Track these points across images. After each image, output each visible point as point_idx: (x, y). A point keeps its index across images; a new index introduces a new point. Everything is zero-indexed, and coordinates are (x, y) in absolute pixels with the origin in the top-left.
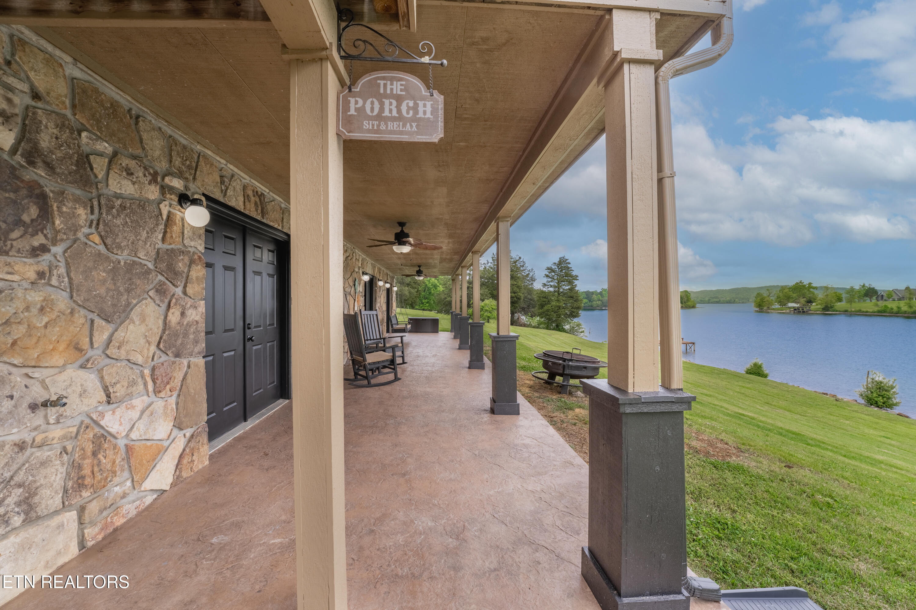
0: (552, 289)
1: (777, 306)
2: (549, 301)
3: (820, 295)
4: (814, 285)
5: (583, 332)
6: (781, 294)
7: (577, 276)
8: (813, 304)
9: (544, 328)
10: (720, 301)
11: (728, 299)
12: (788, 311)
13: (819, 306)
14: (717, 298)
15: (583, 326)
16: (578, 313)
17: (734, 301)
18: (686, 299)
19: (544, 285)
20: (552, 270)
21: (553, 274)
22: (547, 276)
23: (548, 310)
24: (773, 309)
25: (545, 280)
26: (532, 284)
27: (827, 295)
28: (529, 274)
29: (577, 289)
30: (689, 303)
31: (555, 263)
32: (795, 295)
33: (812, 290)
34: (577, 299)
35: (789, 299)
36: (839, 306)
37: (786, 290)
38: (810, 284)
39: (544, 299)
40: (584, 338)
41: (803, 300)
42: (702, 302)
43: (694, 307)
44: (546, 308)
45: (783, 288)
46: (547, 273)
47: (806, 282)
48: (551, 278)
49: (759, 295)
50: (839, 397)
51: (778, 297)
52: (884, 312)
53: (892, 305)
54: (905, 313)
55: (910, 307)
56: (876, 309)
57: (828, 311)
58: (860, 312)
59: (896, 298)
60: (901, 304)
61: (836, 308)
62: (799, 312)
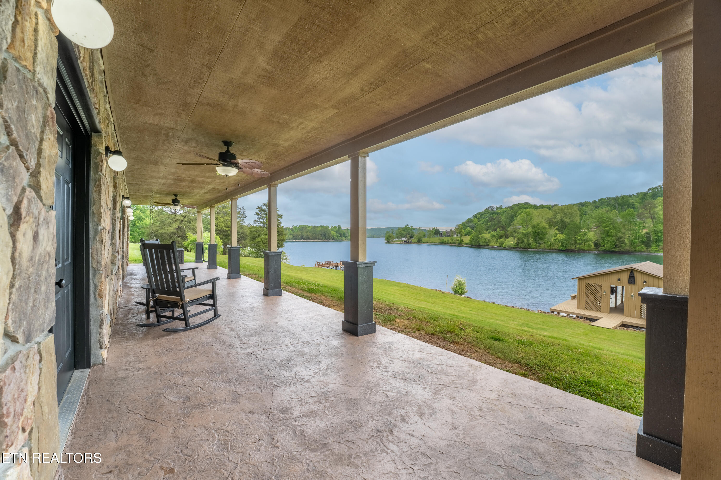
0: (261, 225)
1: (396, 240)
2: (259, 235)
3: (416, 233)
4: (413, 227)
5: (286, 259)
6: (398, 233)
7: (282, 216)
8: (414, 238)
9: (254, 257)
11: (370, 235)
12: (402, 242)
13: (416, 240)
15: (286, 255)
16: (282, 244)
17: (374, 236)
18: (347, 234)
19: (255, 221)
20: (262, 209)
21: (263, 212)
22: (258, 214)
23: (258, 242)
24: (395, 241)
25: (256, 217)
26: (243, 220)
27: (419, 233)
28: (240, 211)
29: (282, 225)
31: (264, 204)
32: (405, 233)
33: (412, 230)
34: (282, 233)
35: (402, 235)
36: (425, 239)
37: (401, 230)
38: (412, 226)
39: (256, 233)
40: (287, 263)
41: (408, 236)
44: (257, 240)
45: (399, 228)
46: (258, 212)
47: (410, 226)
48: (261, 216)
49: (387, 232)
50: (443, 291)
51: (397, 234)
52: (443, 243)
53: (446, 239)
54: (450, 243)
55: (452, 240)
56: (440, 241)
57: (419, 242)
58: (433, 243)
59: (447, 235)
60: (449, 238)
61: (423, 241)
62: (407, 243)
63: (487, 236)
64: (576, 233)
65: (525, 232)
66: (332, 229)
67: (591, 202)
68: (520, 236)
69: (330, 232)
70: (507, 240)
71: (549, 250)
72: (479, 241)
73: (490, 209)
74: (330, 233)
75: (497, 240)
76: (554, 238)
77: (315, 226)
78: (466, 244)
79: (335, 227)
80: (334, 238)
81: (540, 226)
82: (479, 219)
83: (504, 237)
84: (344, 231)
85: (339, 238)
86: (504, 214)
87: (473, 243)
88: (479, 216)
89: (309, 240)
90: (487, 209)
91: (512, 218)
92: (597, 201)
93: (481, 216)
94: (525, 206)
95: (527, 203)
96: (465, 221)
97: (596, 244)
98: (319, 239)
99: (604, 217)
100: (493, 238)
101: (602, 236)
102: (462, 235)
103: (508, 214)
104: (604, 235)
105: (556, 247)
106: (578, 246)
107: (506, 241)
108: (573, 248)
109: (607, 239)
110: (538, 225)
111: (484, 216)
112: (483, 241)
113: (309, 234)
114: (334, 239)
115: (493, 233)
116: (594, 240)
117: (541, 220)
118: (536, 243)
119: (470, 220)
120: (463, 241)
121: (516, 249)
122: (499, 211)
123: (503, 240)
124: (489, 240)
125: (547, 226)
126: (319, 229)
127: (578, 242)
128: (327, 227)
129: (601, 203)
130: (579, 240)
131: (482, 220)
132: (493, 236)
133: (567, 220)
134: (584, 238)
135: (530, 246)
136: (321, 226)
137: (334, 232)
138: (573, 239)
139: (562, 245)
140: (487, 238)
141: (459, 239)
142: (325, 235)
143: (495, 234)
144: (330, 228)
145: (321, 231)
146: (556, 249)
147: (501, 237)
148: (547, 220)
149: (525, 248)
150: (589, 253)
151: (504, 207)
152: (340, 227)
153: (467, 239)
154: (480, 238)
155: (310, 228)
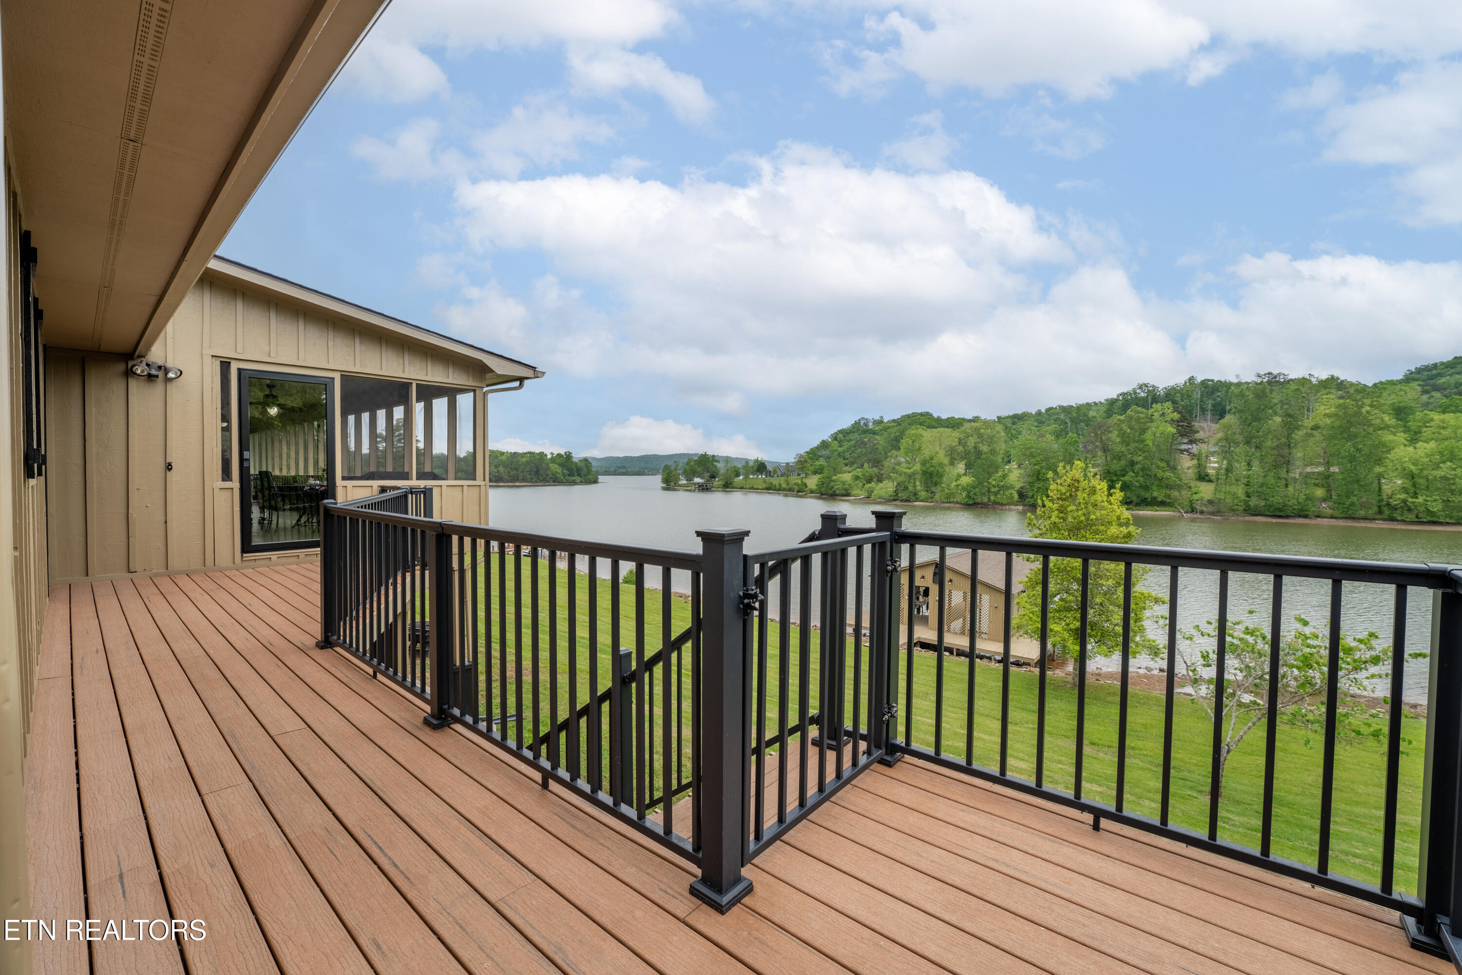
1: (684, 482)
3: (722, 468)
6: (688, 467)
8: (717, 479)
10: (627, 472)
11: (636, 469)
12: (693, 488)
13: (720, 483)
14: (624, 467)
17: (644, 472)
18: (586, 471)
24: (680, 486)
27: (728, 469)
30: (590, 477)
32: (700, 468)
33: (715, 463)
35: (695, 472)
36: (737, 482)
37: (692, 463)
38: (714, 455)
41: (707, 475)
42: (607, 473)
43: (595, 482)
49: (669, 465)
51: (685, 470)
52: (770, 489)
53: (775, 481)
54: (784, 490)
55: (788, 484)
56: (764, 486)
57: (728, 487)
58: (753, 489)
59: (780, 474)
60: (782, 480)
61: (735, 484)
62: (703, 490)
63: (846, 477)
64: (990, 475)
65: (909, 471)
66: (553, 460)
67: (1034, 413)
68: (901, 479)
69: (547, 464)
70: (881, 484)
71: (947, 505)
72: (833, 487)
73: (862, 422)
74: (548, 468)
75: (864, 485)
76: (954, 483)
77: (515, 453)
78: (812, 492)
79: (559, 455)
80: (556, 478)
81: (934, 461)
82: (840, 442)
83: (875, 480)
84: (579, 464)
85: (566, 478)
86: (885, 433)
87: (823, 490)
88: (841, 436)
89: (502, 481)
90: (857, 423)
91: (895, 443)
92: (1043, 411)
93: (844, 436)
94: (922, 419)
95: (928, 413)
96: (816, 446)
97: (1022, 495)
98: (524, 480)
99: (1032, 447)
100: (857, 482)
101: (1030, 480)
102: (807, 475)
103: (890, 434)
104: (1034, 478)
105: (958, 498)
106: (992, 498)
107: (878, 488)
108: (985, 500)
109: (1037, 485)
110: (931, 459)
111: (851, 436)
112: (840, 486)
113: (501, 469)
114: (556, 481)
115: (859, 472)
116: (1018, 486)
117: (938, 449)
118: (928, 491)
119: (824, 445)
120: (806, 487)
121: (894, 503)
122: (877, 428)
123: (873, 484)
124: (850, 485)
125: (946, 461)
126: (524, 460)
127: (993, 490)
128: (542, 455)
129: (1049, 415)
130: (994, 487)
131: (846, 445)
132: (857, 478)
133: (985, 448)
134: (1002, 483)
135: (918, 496)
136: (530, 453)
137: (557, 466)
138: (986, 484)
139: (968, 496)
140: (846, 481)
141: (800, 482)
142: (537, 472)
143: (860, 474)
144: (549, 456)
145: (528, 463)
146: (958, 503)
147: (869, 481)
148: (947, 449)
149: (909, 501)
150: (1010, 510)
151: (885, 421)
152: (569, 456)
153: (813, 482)
154: (834, 481)
155: (504, 458)
